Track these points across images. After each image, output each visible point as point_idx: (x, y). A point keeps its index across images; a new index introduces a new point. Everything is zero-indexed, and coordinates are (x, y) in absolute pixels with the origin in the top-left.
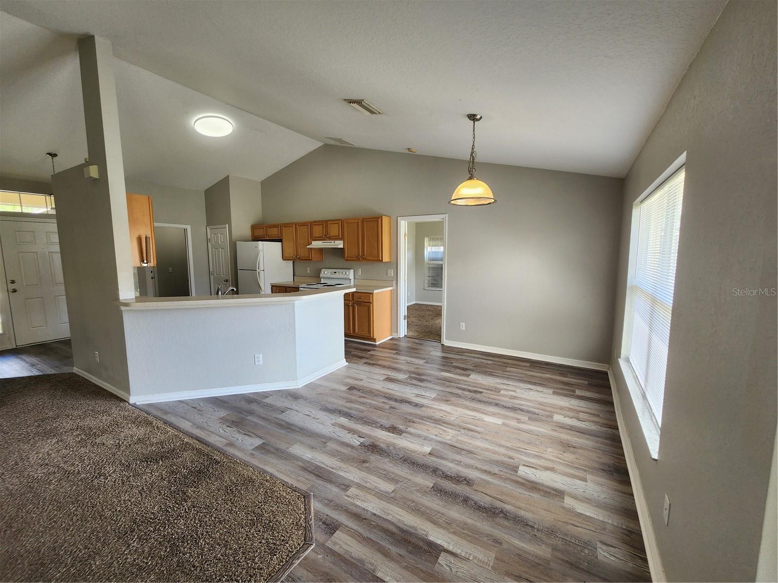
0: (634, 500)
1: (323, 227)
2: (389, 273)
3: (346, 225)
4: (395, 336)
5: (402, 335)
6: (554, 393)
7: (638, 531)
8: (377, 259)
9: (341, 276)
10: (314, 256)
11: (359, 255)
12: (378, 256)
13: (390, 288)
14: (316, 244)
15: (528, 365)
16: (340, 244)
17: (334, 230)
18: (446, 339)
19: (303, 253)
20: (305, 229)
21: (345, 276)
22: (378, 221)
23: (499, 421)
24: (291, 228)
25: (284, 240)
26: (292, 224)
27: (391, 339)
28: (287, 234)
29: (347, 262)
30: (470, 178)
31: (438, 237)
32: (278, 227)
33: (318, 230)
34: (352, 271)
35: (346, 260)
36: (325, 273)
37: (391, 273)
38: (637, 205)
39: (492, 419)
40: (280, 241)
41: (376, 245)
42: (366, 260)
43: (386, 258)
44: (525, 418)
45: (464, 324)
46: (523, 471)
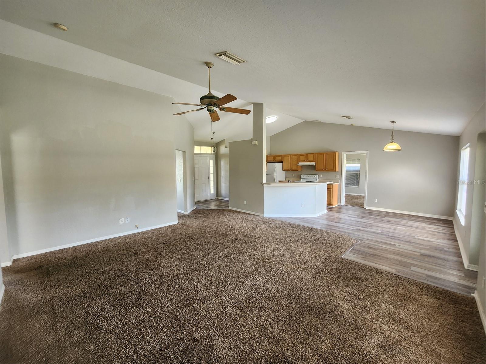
0: (458, 246)
1: (305, 157)
2: (337, 176)
3: (317, 156)
4: (339, 204)
5: (343, 205)
6: (425, 224)
7: (458, 248)
8: (333, 170)
9: (312, 178)
10: (299, 169)
11: (323, 168)
12: (334, 169)
13: (338, 183)
14: (300, 164)
15: (411, 216)
16: (313, 164)
17: (311, 158)
18: (367, 206)
19: (294, 167)
20: (295, 157)
21: (314, 178)
22: (334, 154)
23: (405, 228)
24: (288, 157)
25: (284, 162)
26: (289, 155)
27: (338, 206)
28: (286, 160)
29: (317, 172)
30: (391, 142)
31: (350, 159)
32: (281, 156)
33: (302, 158)
34: (318, 175)
35: (317, 171)
36: (303, 176)
37: (338, 176)
38: (463, 149)
39: (399, 227)
40: (282, 162)
41: (333, 164)
42: (327, 170)
43: (337, 171)
44: (415, 228)
45: (376, 199)
46: (416, 237)
